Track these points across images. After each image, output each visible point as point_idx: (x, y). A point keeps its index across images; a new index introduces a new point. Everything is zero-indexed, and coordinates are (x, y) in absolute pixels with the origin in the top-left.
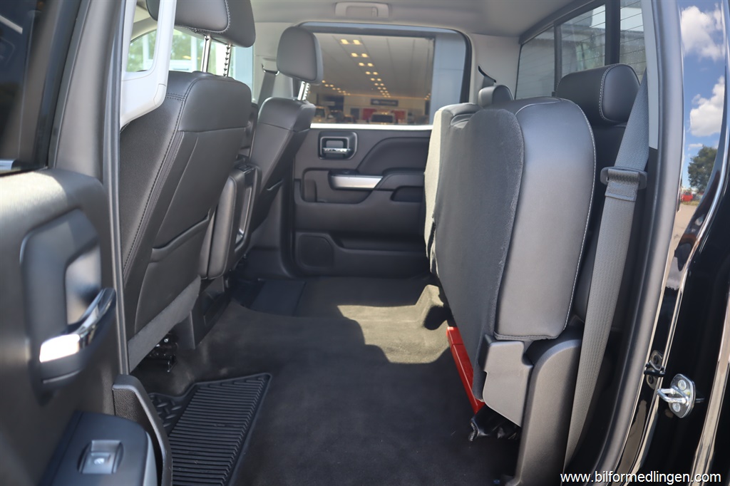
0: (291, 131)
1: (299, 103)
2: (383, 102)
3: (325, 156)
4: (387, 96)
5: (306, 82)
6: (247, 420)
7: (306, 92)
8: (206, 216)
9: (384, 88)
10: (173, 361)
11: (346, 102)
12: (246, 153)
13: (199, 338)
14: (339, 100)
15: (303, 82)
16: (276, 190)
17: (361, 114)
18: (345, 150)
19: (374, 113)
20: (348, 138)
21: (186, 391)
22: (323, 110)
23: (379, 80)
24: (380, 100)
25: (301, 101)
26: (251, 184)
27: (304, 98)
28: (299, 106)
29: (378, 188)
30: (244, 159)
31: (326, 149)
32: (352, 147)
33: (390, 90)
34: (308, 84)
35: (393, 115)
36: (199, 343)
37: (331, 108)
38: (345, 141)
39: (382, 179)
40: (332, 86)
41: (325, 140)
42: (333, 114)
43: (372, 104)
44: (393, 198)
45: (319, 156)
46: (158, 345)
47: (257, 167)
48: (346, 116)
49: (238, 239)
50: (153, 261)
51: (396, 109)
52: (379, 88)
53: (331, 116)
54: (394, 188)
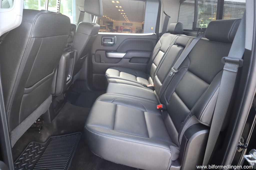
0: (89, 36)
1: (93, 24)
2: (127, 24)
3: (104, 45)
4: (128, 22)
5: (96, 16)
6: (72, 150)
7: (96, 20)
8: (53, 71)
9: (128, 19)
10: (42, 128)
11: (114, 24)
12: (72, 44)
13: (52, 119)
14: (111, 23)
15: (95, 16)
16: (85, 58)
17: (119, 28)
18: (112, 43)
19: (124, 28)
20: (113, 38)
21: (47, 140)
22: (105, 27)
23: (126, 16)
24: (126, 23)
25: (94, 24)
26: (73, 57)
27: (95, 22)
28: (93, 26)
29: (124, 58)
30: (70, 47)
31: (104, 42)
32: (114, 42)
33: (129, 20)
34: (97, 17)
35: (130, 29)
36: (52, 120)
37: (108, 26)
38: (112, 39)
39: (126, 54)
40: (109, 18)
41: (104, 39)
42: (109, 28)
43: (123, 25)
44: (130, 61)
45: (102, 45)
46: (36, 122)
47: (76, 50)
48: (114, 29)
49: (68, 79)
50: (25, 94)
51: (132, 27)
52: (126, 19)
53: (108, 29)
54: (131, 57)
